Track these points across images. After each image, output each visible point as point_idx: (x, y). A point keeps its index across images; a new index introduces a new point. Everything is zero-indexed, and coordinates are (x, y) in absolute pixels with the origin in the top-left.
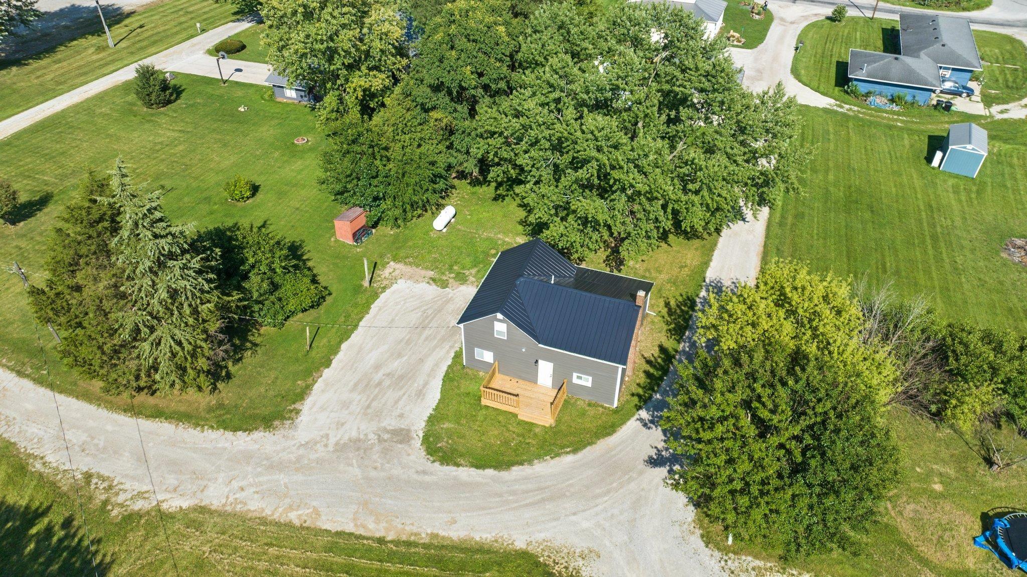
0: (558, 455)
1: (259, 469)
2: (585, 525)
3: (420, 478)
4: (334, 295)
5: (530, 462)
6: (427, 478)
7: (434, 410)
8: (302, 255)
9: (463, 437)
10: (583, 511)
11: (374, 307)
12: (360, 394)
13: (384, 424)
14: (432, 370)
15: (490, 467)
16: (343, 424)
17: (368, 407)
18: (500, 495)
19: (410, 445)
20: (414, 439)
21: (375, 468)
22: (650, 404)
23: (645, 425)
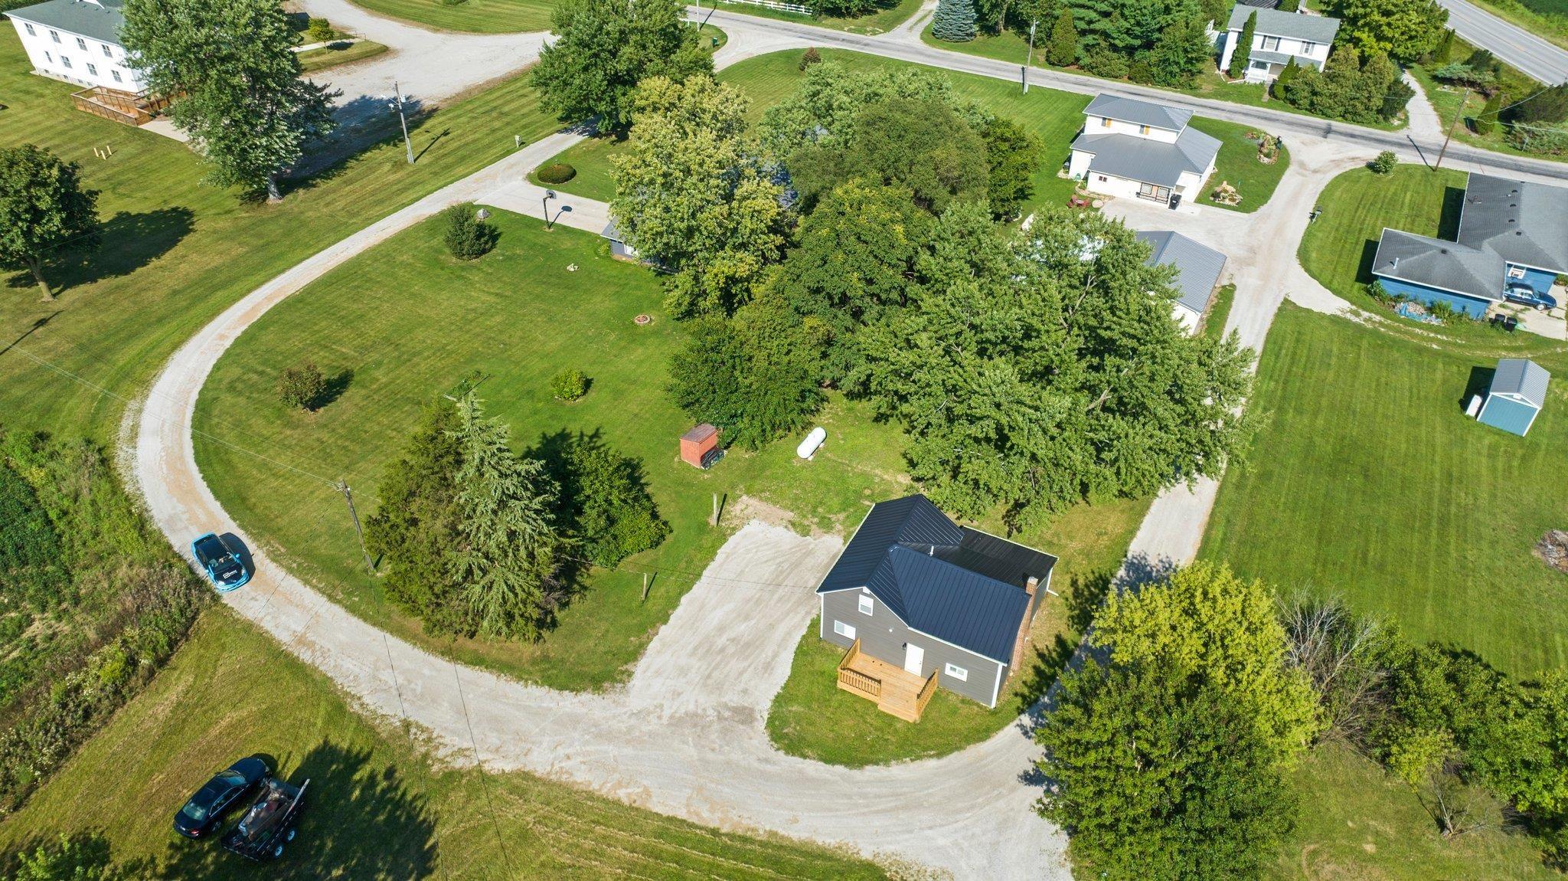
0: (919, 758)
1: (587, 737)
2: (941, 842)
3: (762, 766)
4: (675, 533)
5: (887, 763)
6: (769, 768)
7: (783, 688)
8: (640, 478)
9: (812, 724)
10: (942, 826)
11: (722, 553)
12: (700, 660)
13: (725, 699)
14: (784, 639)
15: (841, 763)
16: (679, 694)
17: (709, 676)
18: (850, 797)
19: (753, 728)
20: (756, 719)
21: (713, 750)
22: (1034, 708)
23: (1026, 733)
